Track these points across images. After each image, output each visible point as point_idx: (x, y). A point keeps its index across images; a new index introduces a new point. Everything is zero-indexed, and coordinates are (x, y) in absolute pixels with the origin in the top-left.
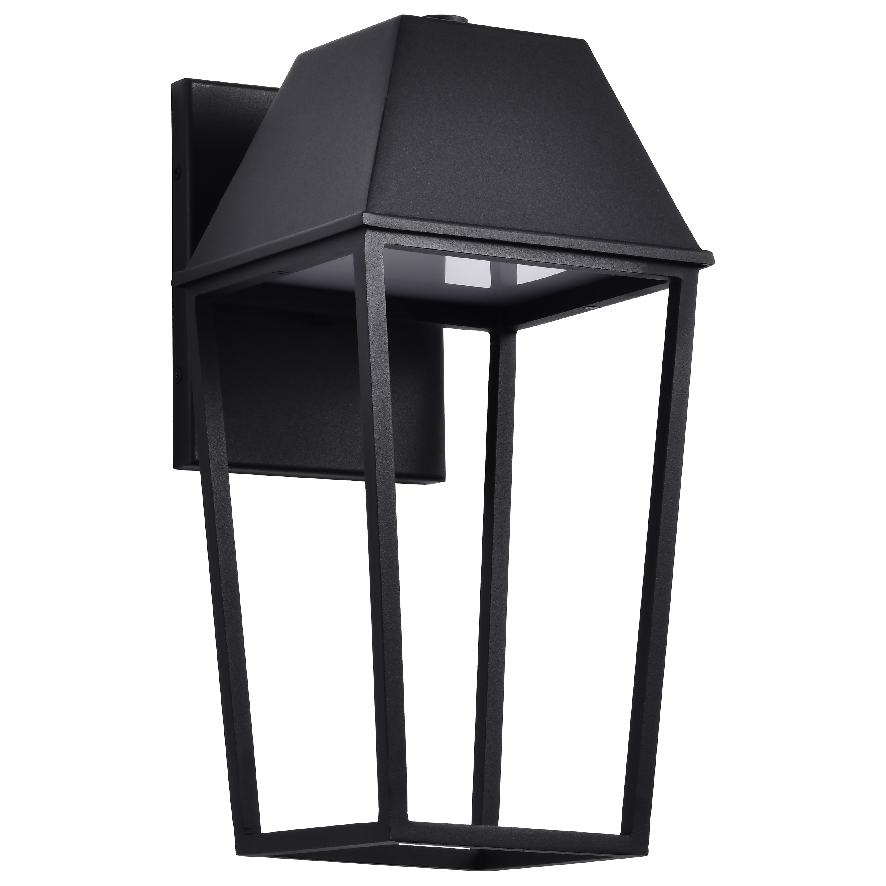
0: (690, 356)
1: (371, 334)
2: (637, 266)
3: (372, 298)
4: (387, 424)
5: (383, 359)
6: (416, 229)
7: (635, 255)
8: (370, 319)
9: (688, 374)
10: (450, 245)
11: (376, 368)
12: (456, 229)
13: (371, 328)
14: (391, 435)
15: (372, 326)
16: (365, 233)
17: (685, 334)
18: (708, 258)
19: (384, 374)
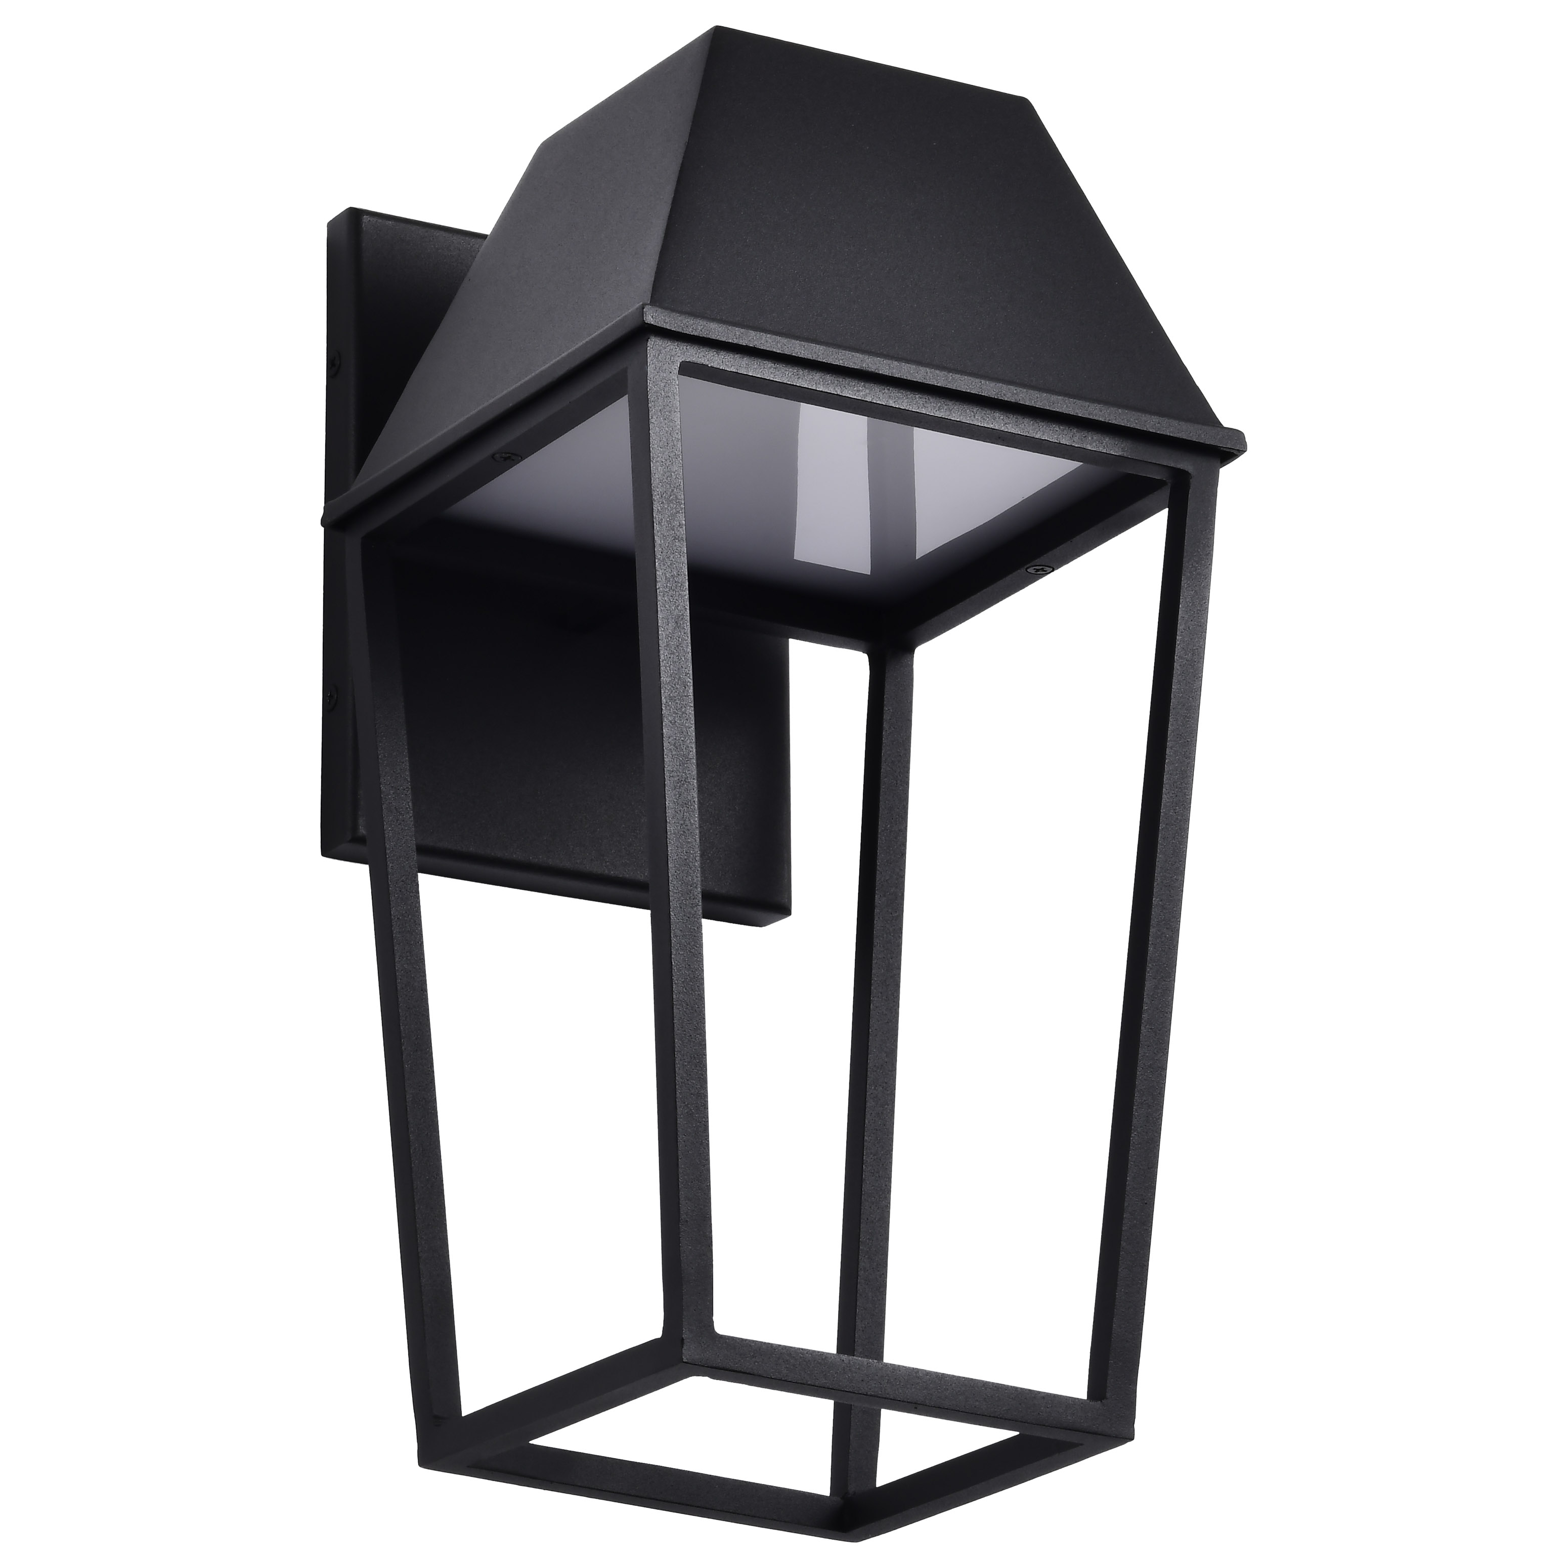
0: (1205, 603)
1: (656, 506)
2: (1115, 444)
3: (660, 449)
4: (683, 659)
5: (677, 551)
6: (735, 340)
7: (1110, 422)
8: (655, 482)
9: (1202, 633)
10: (793, 374)
11: (664, 565)
12: (804, 347)
13: (656, 497)
14: (690, 678)
15: (658, 494)
16: (648, 341)
17: (1197, 565)
18: (1236, 440)
19: (679, 575)
